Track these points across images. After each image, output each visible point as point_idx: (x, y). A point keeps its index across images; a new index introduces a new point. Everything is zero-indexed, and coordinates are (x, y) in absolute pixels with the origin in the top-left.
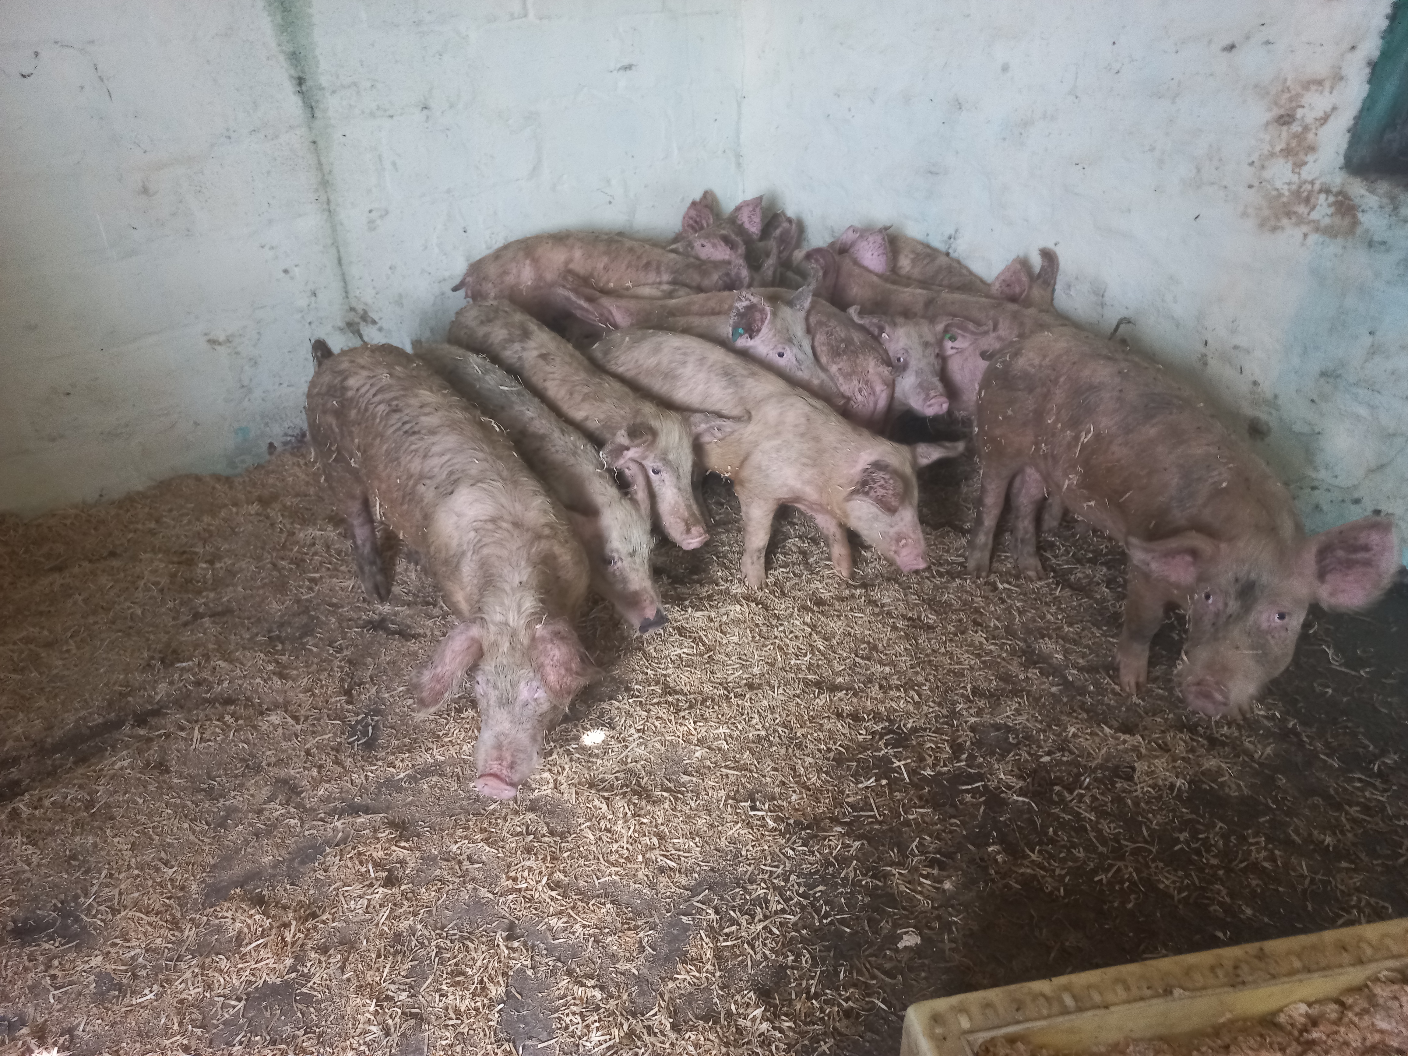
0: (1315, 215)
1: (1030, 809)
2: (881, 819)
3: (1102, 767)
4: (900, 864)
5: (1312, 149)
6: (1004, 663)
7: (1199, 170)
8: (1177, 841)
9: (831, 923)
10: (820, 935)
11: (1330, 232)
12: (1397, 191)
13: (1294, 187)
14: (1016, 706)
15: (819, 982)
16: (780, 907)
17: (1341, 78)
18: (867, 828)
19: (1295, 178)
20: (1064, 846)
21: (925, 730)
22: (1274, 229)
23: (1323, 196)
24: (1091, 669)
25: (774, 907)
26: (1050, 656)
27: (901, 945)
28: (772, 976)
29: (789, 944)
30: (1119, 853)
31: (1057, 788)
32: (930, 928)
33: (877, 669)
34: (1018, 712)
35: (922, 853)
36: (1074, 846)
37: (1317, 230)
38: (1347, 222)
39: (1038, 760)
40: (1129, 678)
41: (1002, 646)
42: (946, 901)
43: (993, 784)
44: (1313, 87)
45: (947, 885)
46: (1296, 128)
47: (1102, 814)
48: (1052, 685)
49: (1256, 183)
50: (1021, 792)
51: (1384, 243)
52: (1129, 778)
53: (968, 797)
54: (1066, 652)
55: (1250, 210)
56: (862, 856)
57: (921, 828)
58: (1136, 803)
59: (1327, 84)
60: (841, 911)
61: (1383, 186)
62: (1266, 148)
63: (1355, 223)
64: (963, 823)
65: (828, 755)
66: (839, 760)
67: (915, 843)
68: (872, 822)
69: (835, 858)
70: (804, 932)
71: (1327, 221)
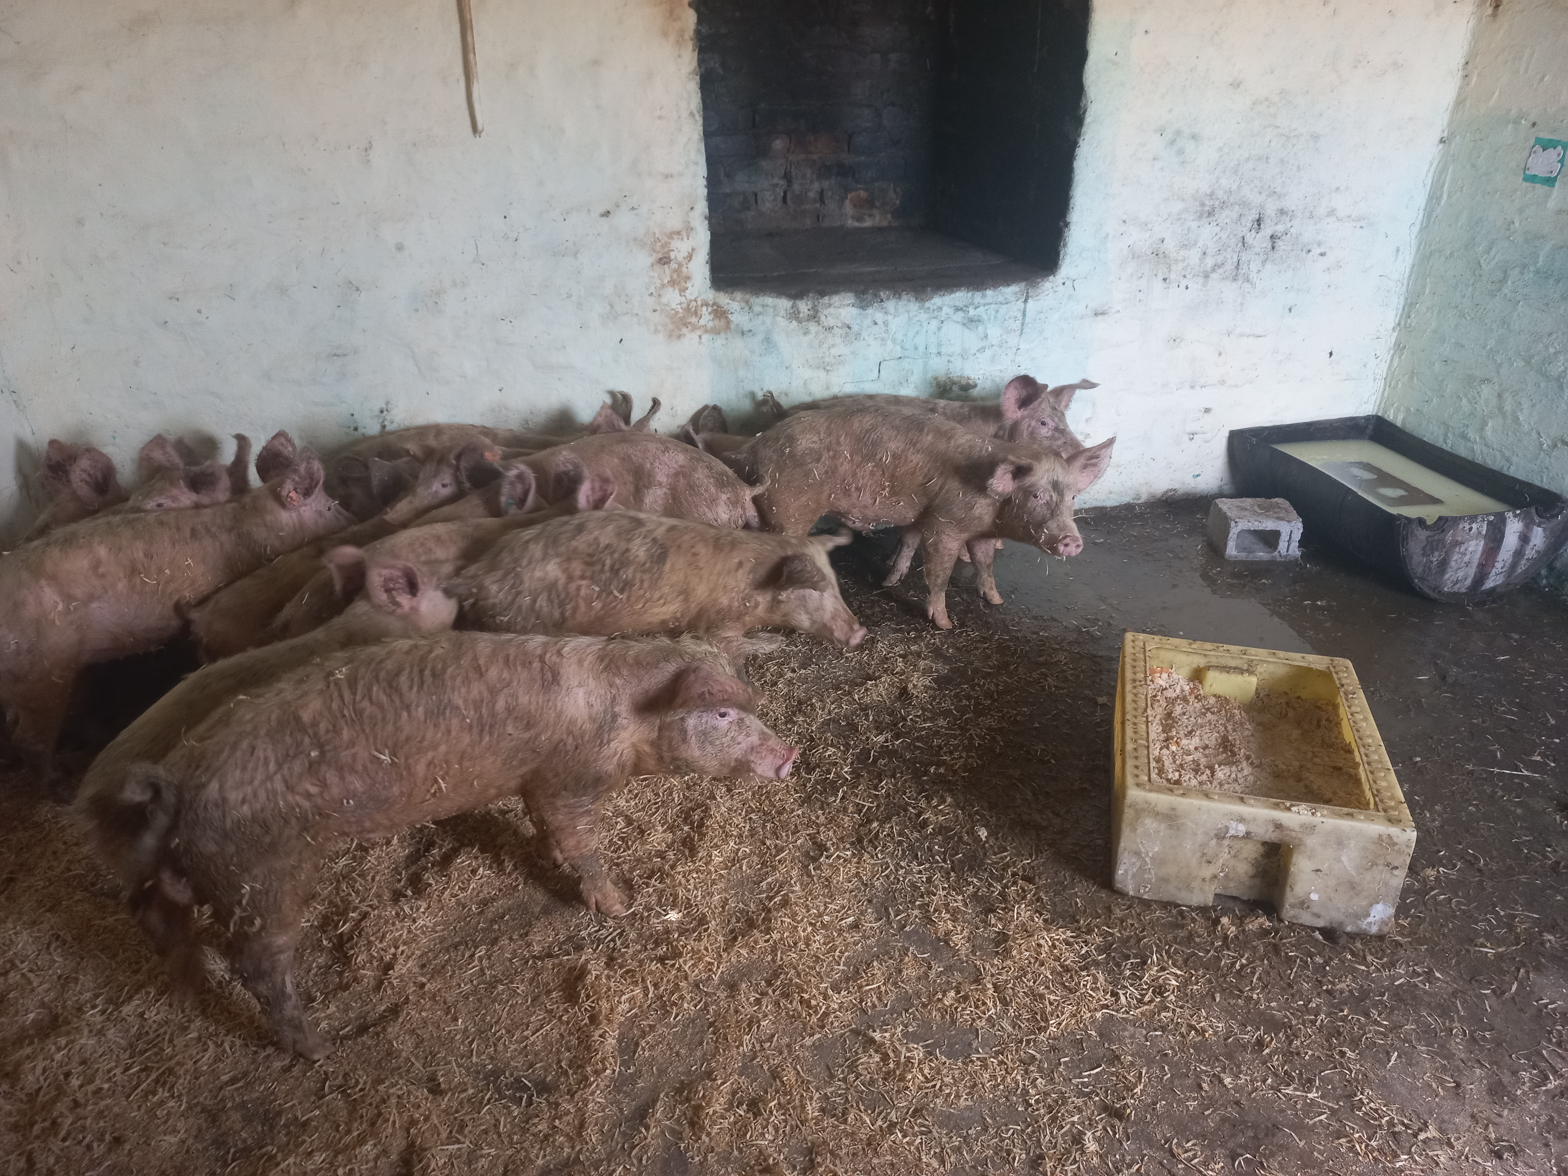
0: (702, 322)
5: (688, 278)
7: (612, 306)
11: (715, 331)
12: (748, 296)
13: (685, 306)
17: (692, 229)
19: (683, 300)
22: (679, 337)
23: (704, 308)
37: (706, 331)
38: (723, 322)
44: (675, 237)
46: (674, 265)
49: (658, 308)
51: (750, 331)
55: (660, 328)
59: (684, 234)
61: (738, 295)
62: (658, 283)
63: (728, 322)
71: (711, 324)
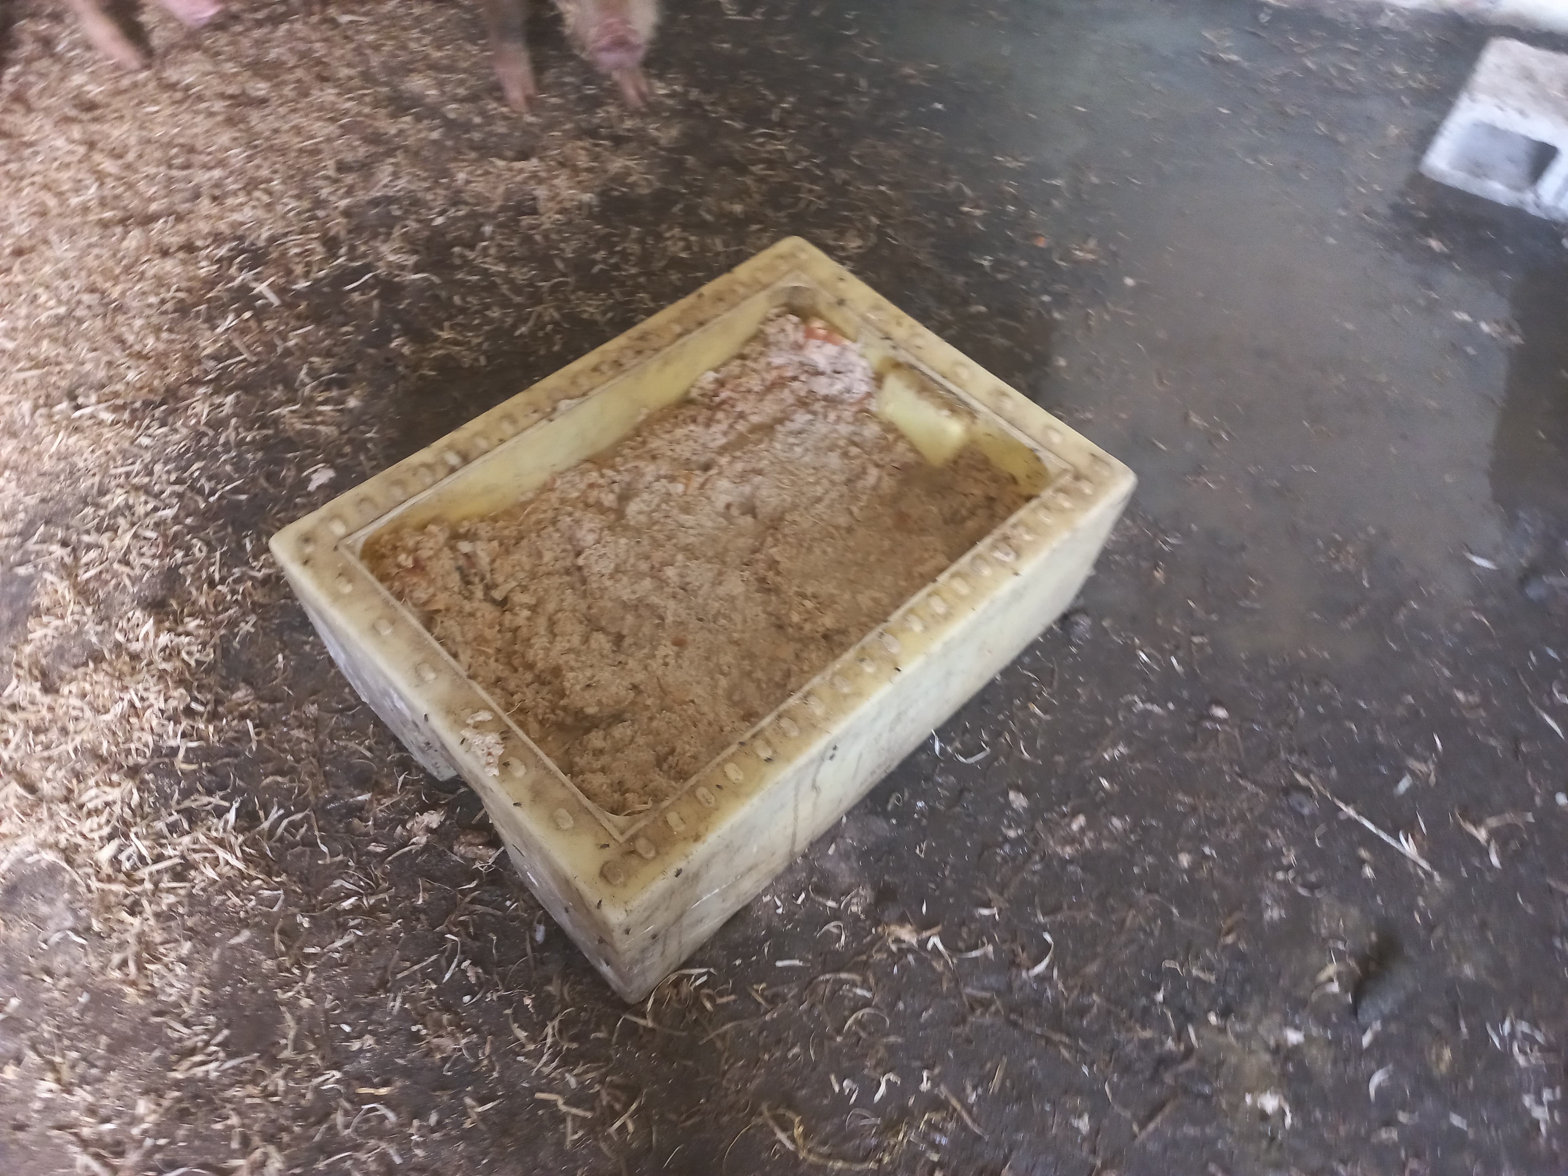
1: (432, 285)
2: (254, 359)
3: (503, 209)
4: (291, 401)
6: (369, 122)
8: (594, 262)
9: (221, 497)
10: (208, 516)
14: (390, 169)
15: (222, 566)
16: (150, 506)
18: (239, 376)
20: (477, 312)
21: (286, 235)
24: (473, 98)
25: (141, 510)
26: (423, 96)
27: (312, 487)
28: (162, 582)
29: (172, 542)
30: (536, 298)
31: (457, 249)
32: (343, 456)
33: (202, 177)
34: (396, 175)
35: (314, 379)
36: (488, 307)
39: (429, 226)
40: (515, 94)
41: (360, 99)
42: (357, 419)
43: (382, 271)
45: (352, 403)
47: (510, 260)
48: (432, 129)
50: (417, 269)
52: (534, 211)
53: (356, 297)
54: (441, 84)
56: (240, 411)
57: (304, 351)
58: (546, 237)
60: (230, 480)
64: (358, 329)
65: (164, 308)
66: (183, 309)
67: (304, 371)
68: (243, 368)
69: (207, 424)
70: (189, 521)
